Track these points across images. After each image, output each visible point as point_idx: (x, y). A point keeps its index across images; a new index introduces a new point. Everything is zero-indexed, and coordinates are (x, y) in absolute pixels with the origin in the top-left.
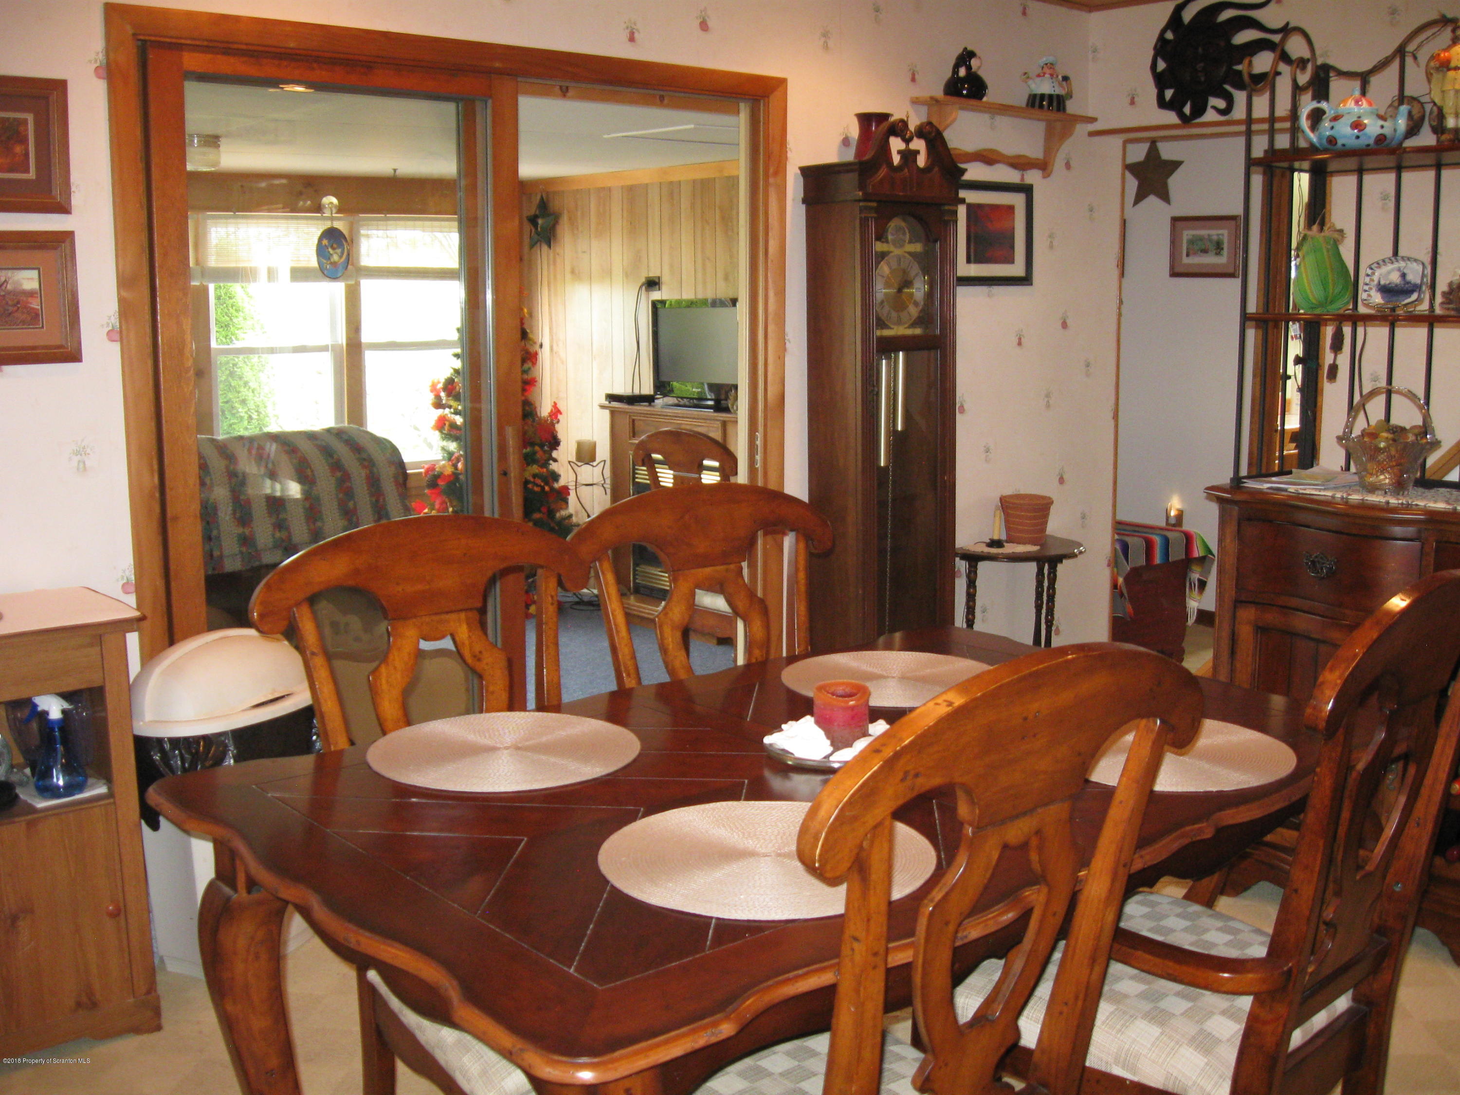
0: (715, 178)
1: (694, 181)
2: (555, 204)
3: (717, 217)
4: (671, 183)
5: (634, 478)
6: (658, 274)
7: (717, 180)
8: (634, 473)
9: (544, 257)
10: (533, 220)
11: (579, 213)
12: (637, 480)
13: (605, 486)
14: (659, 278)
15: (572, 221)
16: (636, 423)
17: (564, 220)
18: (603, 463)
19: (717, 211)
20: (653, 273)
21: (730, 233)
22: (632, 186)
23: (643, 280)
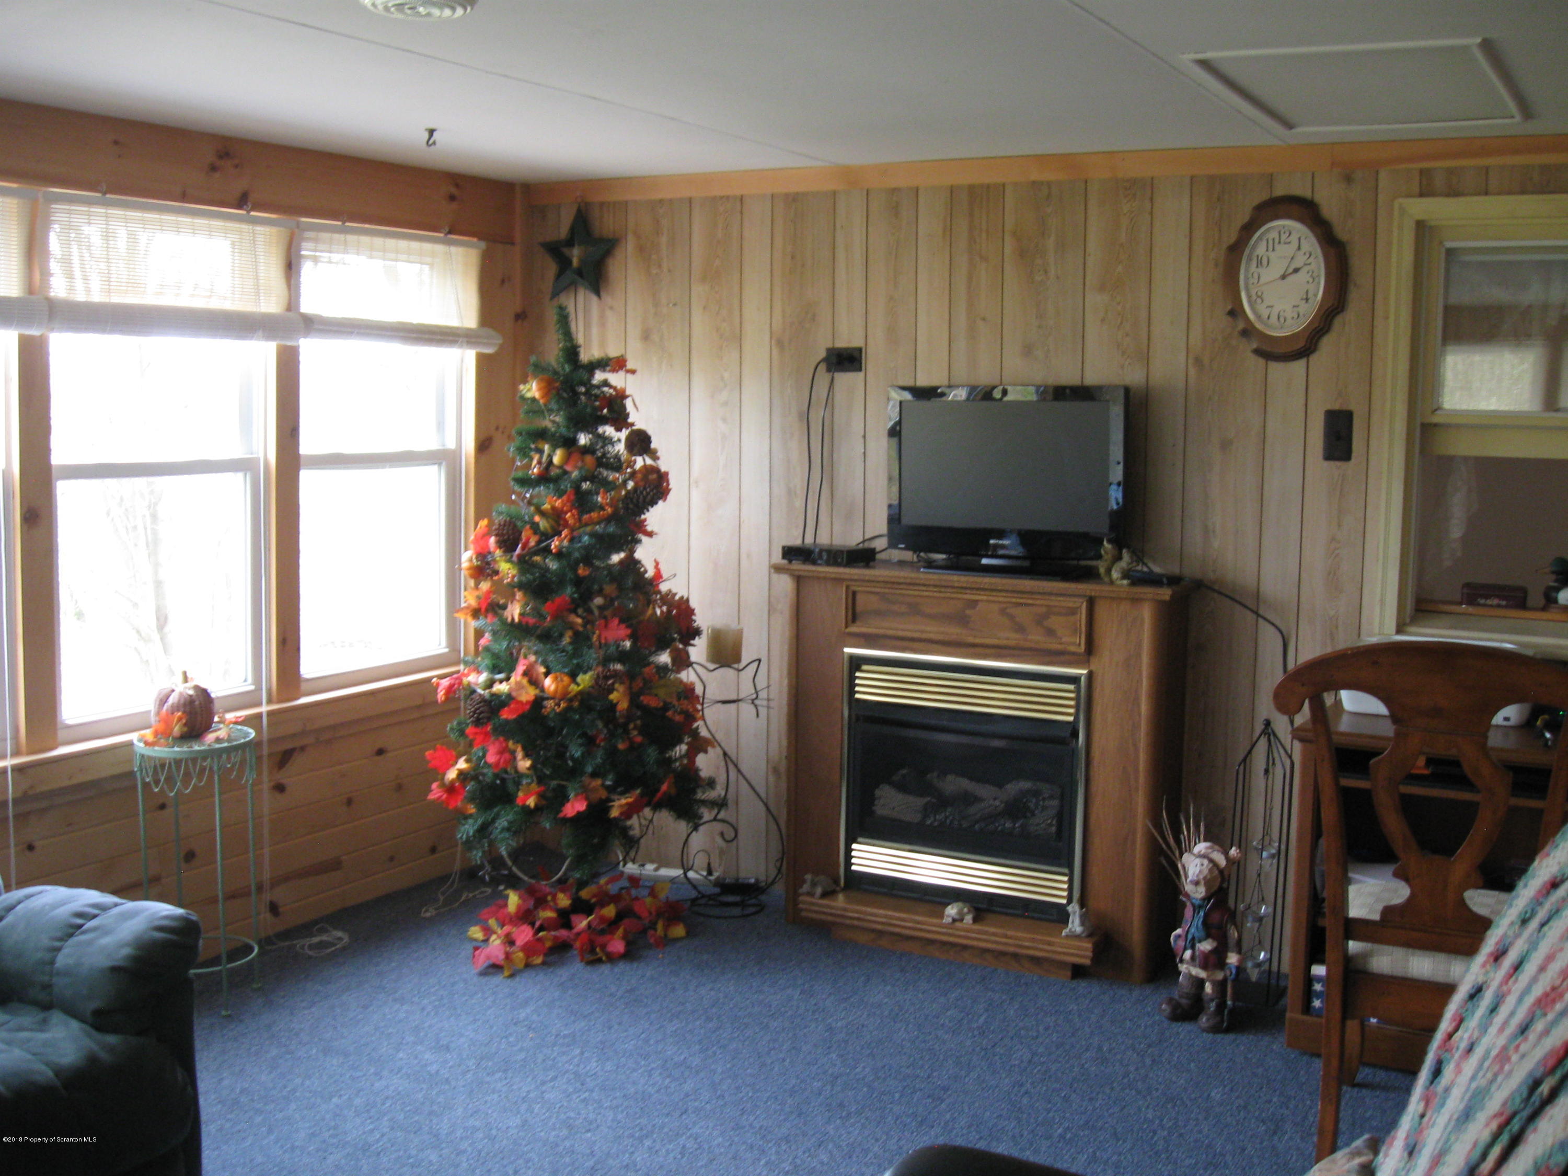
0: (1004, 185)
1: (952, 190)
2: (605, 225)
3: (1008, 250)
4: (894, 190)
5: (852, 692)
6: (857, 343)
7: (1009, 190)
8: (852, 685)
9: (587, 311)
10: (556, 250)
11: (664, 239)
12: (857, 696)
13: (757, 702)
14: (860, 350)
15: (646, 252)
16: (860, 599)
17: (628, 248)
18: (756, 663)
19: (1008, 239)
20: (847, 339)
21: (1038, 278)
22: (797, 193)
23: (823, 354)
